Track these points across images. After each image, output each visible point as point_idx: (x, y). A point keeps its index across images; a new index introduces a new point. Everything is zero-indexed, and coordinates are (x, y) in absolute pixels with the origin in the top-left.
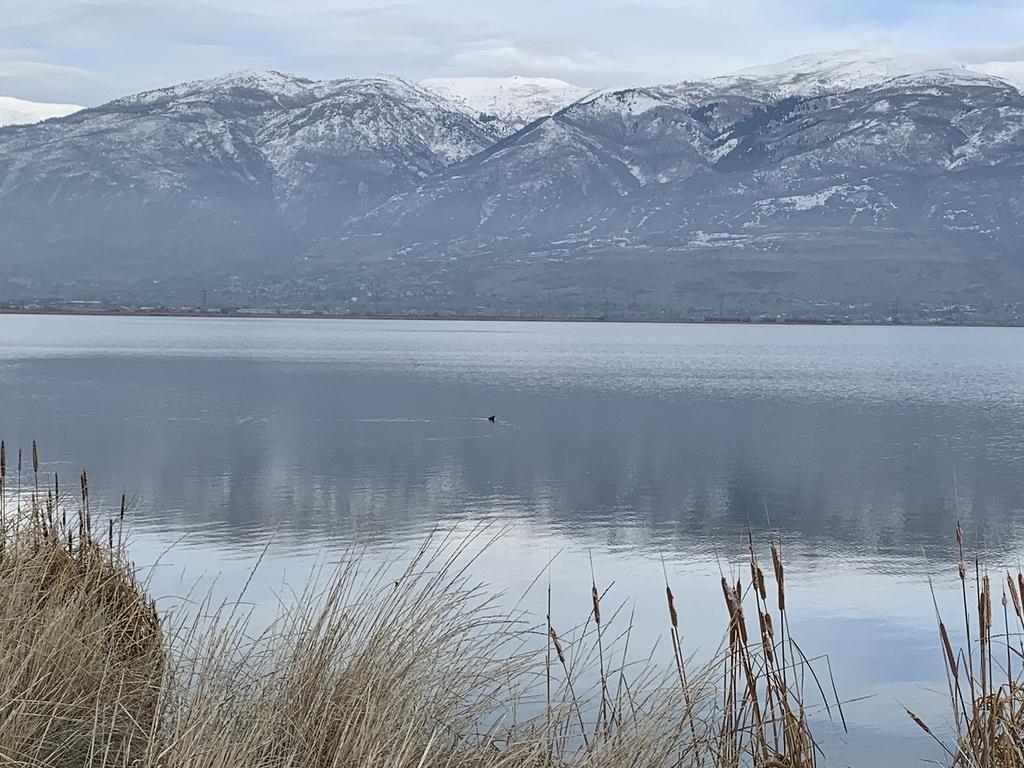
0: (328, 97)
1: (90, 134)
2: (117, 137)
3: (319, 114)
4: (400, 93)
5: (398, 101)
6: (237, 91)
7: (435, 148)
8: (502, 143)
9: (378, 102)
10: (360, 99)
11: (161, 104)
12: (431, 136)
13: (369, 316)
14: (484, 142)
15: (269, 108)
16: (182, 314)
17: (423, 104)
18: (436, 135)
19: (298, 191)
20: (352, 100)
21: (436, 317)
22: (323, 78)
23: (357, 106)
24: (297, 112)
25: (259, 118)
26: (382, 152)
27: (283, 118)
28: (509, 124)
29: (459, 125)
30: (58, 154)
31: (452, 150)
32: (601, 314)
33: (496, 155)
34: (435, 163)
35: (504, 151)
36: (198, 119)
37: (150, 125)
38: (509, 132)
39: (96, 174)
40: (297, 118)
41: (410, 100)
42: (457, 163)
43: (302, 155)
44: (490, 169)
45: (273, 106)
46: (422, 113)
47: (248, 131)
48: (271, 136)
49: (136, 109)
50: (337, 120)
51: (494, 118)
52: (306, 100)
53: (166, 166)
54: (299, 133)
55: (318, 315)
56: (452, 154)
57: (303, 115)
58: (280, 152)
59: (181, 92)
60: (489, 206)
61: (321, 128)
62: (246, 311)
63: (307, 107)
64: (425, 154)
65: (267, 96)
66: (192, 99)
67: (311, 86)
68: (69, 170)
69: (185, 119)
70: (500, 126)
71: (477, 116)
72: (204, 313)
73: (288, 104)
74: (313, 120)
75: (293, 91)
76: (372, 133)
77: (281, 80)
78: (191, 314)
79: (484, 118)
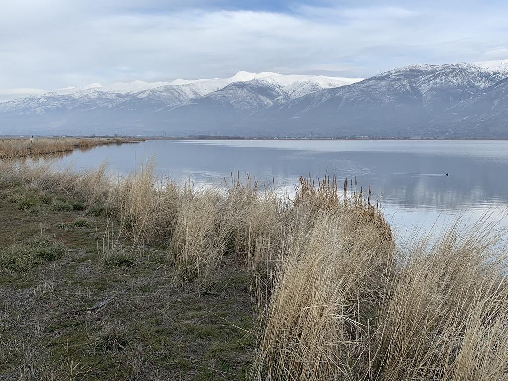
0: (441, 70)
1: (366, 87)
2: (374, 87)
3: (438, 76)
4: (465, 67)
5: (464, 70)
6: (411, 71)
7: (477, 84)
8: (501, 82)
9: (457, 71)
10: (451, 70)
11: (388, 76)
13: (452, 139)
14: (494, 81)
15: (421, 75)
16: (392, 139)
17: (473, 70)
18: (477, 80)
19: (430, 100)
20: (449, 71)
21: (476, 139)
22: (439, 64)
24: (430, 76)
25: (418, 78)
26: (458, 87)
27: (426, 78)
28: (504, 75)
29: (486, 76)
30: (357, 93)
31: (483, 85)
33: (499, 86)
34: (477, 89)
35: (501, 84)
36: (399, 80)
37: (384, 83)
38: (504, 78)
39: (367, 99)
41: (469, 69)
42: (484, 89)
43: (431, 89)
44: (496, 90)
45: (423, 74)
46: (473, 73)
47: (414, 83)
48: (422, 84)
49: (380, 78)
50: (443, 77)
51: (498, 73)
52: (433, 72)
53: (389, 95)
54: (431, 82)
55: (435, 139)
56: (483, 86)
57: (432, 77)
58: (424, 89)
59: (393, 72)
60: (496, 102)
61: (438, 80)
62: (412, 138)
64: (473, 86)
65: (421, 71)
66: (397, 74)
67: (435, 67)
68: (359, 98)
69: (395, 80)
70: (501, 76)
71: (492, 73)
72: (399, 139)
73: (427, 73)
74: (435, 78)
75: (429, 69)
76: (455, 81)
77: (425, 66)
78: (395, 139)
79: (494, 74)
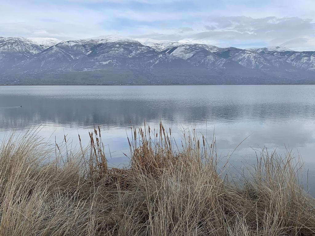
0: (7, 41)
3: (5, 44)
4: (23, 40)
5: (22, 42)
7: (31, 51)
8: (45, 51)
9: (18, 42)
10: (14, 41)
12: (30, 49)
13: (18, 85)
14: (41, 50)
17: (28, 43)
19: (2, 60)
20: (12, 42)
21: (33, 85)
22: (6, 37)
23: (13, 43)
26: (19, 52)
29: (35, 47)
32: (67, 84)
33: (44, 53)
34: (31, 54)
38: (46, 48)
40: (0, 45)
41: (25, 42)
42: (36, 54)
43: (2, 53)
44: (43, 56)
46: (28, 44)
50: (9, 46)
51: (43, 46)
52: (2, 41)
54: (1, 48)
55: (7, 85)
56: (34, 52)
57: (2, 44)
60: (43, 63)
61: (6, 47)
64: (29, 53)
67: (4, 39)
70: (44, 47)
71: (39, 45)
74: (4, 46)
76: (17, 48)
79: (41, 46)
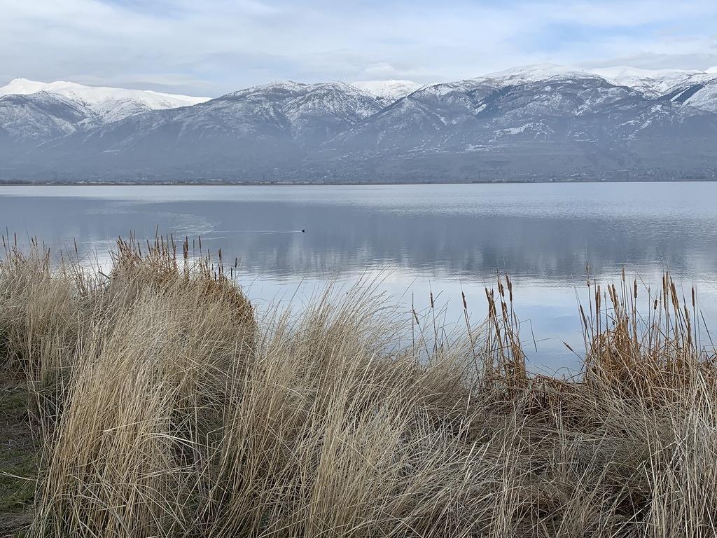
0: (313, 91)
1: (215, 109)
2: (226, 111)
3: (309, 99)
4: (343, 88)
5: (342, 92)
6: (275, 90)
7: (358, 112)
8: (386, 109)
9: (333, 93)
10: (326, 91)
11: (243, 96)
12: (356, 107)
13: (332, 184)
14: (378, 109)
15: (289, 96)
16: (255, 184)
17: (353, 93)
18: (358, 106)
19: (301, 132)
20: (323, 92)
21: (359, 184)
22: (310, 83)
23: (324, 95)
24: (300, 98)
25: (284, 101)
26: (335, 114)
27: (294, 101)
28: (389, 100)
29: (367, 101)
30: (202, 118)
31: (365, 113)
32: (429, 181)
33: (384, 114)
34: (358, 117)
35: (387, 112)
36: (259, 102)
37: (239, 105)
38: (389, 104)
39: (218, 126)
40: (300, 100)
41: (347, 92)
42: (367, 118)
43: (303, 116)
44: (381, 120)
45: (290, 96)
46: (352, 97)
47: (280, 107)
48: (289, 108)
49: (234, 99)
50: (316, 101)
51: (382, 98)
52: (303, 93)
53: (246, 122)
54: (301, 107)
55: (311, 184)
56: (365, 114)
57: (302, 99)
58: (293, 115)
59: (251, 91)
60: (381, 136)
61: (310, 104)
62: (281, 183)
63: (303, 95)
64: (354, 114)
65: (289, 92)
66: (256, 94)
67: (305, 87)
68: (206, 125)
69: (254, 102)
70: (385, 101)
71: (375, 98)
72: (264, 184)
73: (296, 95)
74: (306, 101)
75: (298, 89)
76: (331, 106)
77: (293, 85)
78: (259, 184)
79: (378, 98)
